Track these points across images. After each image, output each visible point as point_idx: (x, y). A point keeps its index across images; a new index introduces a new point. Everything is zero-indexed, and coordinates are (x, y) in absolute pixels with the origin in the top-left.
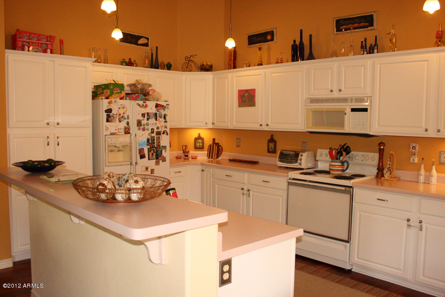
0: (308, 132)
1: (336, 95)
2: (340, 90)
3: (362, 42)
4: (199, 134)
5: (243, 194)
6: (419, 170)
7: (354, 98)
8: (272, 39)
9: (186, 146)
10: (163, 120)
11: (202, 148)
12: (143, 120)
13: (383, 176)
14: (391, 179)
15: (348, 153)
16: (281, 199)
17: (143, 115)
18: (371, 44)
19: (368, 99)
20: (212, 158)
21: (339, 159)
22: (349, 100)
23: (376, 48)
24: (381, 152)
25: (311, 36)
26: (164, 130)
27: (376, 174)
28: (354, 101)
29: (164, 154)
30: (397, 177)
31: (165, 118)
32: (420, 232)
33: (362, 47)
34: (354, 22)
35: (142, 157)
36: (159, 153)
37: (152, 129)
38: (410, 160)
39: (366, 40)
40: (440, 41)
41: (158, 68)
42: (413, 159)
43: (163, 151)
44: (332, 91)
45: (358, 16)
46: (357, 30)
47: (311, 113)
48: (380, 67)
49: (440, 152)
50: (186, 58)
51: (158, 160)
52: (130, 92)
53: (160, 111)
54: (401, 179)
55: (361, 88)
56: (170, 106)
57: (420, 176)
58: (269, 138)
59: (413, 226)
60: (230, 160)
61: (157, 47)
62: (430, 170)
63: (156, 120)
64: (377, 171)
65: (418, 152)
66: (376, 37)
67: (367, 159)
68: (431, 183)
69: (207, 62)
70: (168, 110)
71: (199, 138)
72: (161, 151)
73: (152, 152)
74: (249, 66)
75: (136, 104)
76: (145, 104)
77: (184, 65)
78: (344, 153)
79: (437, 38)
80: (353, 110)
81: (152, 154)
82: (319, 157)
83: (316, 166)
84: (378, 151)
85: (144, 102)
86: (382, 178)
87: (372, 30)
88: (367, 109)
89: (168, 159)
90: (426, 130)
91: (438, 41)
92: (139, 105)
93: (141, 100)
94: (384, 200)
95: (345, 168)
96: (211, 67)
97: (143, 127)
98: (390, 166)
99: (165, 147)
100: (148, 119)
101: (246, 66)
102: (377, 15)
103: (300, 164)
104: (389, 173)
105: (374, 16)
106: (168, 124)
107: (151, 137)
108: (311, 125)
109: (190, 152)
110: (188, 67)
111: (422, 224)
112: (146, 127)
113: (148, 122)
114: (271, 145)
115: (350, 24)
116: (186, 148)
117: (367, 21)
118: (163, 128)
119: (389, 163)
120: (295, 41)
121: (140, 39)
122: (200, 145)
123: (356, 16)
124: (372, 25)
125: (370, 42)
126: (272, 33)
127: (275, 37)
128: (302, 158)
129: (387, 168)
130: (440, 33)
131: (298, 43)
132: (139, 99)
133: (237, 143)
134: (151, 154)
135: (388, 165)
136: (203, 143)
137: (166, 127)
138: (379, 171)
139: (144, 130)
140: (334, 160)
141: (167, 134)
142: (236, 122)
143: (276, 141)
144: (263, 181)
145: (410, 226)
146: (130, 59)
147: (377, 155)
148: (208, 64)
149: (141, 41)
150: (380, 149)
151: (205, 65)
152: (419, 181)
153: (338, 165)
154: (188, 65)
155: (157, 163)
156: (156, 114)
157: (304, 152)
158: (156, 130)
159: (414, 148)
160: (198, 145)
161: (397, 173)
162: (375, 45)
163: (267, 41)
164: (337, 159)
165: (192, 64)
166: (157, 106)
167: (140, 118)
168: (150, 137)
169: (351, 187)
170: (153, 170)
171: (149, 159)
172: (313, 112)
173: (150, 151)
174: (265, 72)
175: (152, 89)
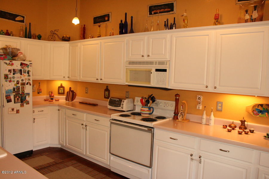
0: (127, 85)
1: (146, 59)
2: (148, 56)
3: (165, 22)
4: (61, 84)
5: (83, 128)
6: (202, 114)
7: (157, 62)
8: (108, 20)
9: (52, 92)
10: (27, 74)
11: (63, 94)
12: (10, 74)
13: (177, 119)
14: (183, 121)
15: (154, 101)
16: (106, 133)
17: (10, 71)
18: (171, 23)
19: (167, 62)
20: (68, 101)
21: (147, 106)
22: (154, 63)
23: (174, 26)
24: (177, 101)
25: (132, 17)
26: (27, 81)
27: (173, 117)
28: (157, 63)
29: (27, 98)
30: (188, 120)
31: (28, 73)
32: (199, 164)
33: (165, 25)
34: (161, 8)
35: (9, 101)
36: (23, 98)
37: (17, 81)
38: (196, 107)
39: (167, 20)
40: (217, 21)
41: (31, 38)
42: (199, 107)
43: (27, 97)
44: (143, 56)
45: (164, 4)
46: (163, 14)
47: (129, 72)
48: (176, 39)
49: (217, 102)
50: (51, 31)
51: (22, 103)
52: (3, 54)
53: (24, 68)
54: (190, 120)
55: (163, 54)
56: (33, 65)
57: (202, 119)
58: (105, 88)
59: (195, 160)
60: (80, 103)
61: (30, 23)
62: (210, 115)
63: (21, 74)
64: (174, 115)
65: (202, 101)
66: (174, 18)
67: (168, 105)
68: (210, 125)
69: (67, 35)
70: (31, 67)
71: (61, 86)
72: (25, 97)
73: (18, 97)
74: (93, 38)
75: (3, 63)
76: (11, 63)
77: (50, 36)
78: (151, 101)
79: (215, 19)
80: (157, 70)
81: (18, 99)
82: (136, 102)
83: (134, 109)
84: (175, 100)
85: (10, 62)
86: (177, 120)
87: (173, 13)
88: (166, 70)
89: (31, 103)
90: (207, 87)
91: (216, 21)
92: (6, 64)
93: (9, 60)
94: (175, 139)
95: (151, 112)
96: (69, 38)
97: (9, 79)
98: (182, 112)
99: (28, 94)
100: (14, 74)
101: (91, 38)
102: (176, 3)
103: (122, 108)
104: (181, 116)
105: (174, 4)
106: (31, 78)
107: (17, 87)
108: (129, 80)
109: (55, 96)
110: (53, 38)
111: (201, 158)
112: (12, 79)
113: (14, 76)
114: (107, 93)
115: (158, 9)
116: (52, 94)
117: (170, 7)
118: (27, 80)
119: (181, 109)
120: (121, 21)
121: (17, 17)
122: (62, 92)
123: (162, 4)
124: (173, 10)
125: (171, 21)
126: (108, 16)
127: (110, 19)
128: (124, 103)
129: (180, 113)
130: (217, 16)
131: (123, 22)
132: (7, 59)
133: (86, 90)
134: (16, 99)
135: (181, 111)
136: (64, 90)
137: (29, 80)
138: (175, 115)
139: (10, 81)
140: (144, 106)
141: (30, 85)
142: (82, 77)
143: (109, 90)
144: (95, 120)
145: (193, 159)
146: (7, 30)
147: (174, 103)
148: (67, 36)
149: (18, 19)
150: (176, 99)
151: (65, 37)
152: (202, 123)
153: (147, 110)
154: (53, 37)
155: (22, 105)
156: (21, 70)
157: (125, 99)
158: (20, 82)
159: (199, 99)
160: (60, 91)
161: (188, 116)
162: (174, 24)
163: (105, 21)
164: (146, 106)
165: (56, 36)
166: (22, 64)
167: (7, 73)
168: (15, 87)
169: (152, 128)
170: (19, 110)
171: (15, 103)
172: (130, 71)
173: (16, 97)
174: (101, 42)
175: (19, 53)
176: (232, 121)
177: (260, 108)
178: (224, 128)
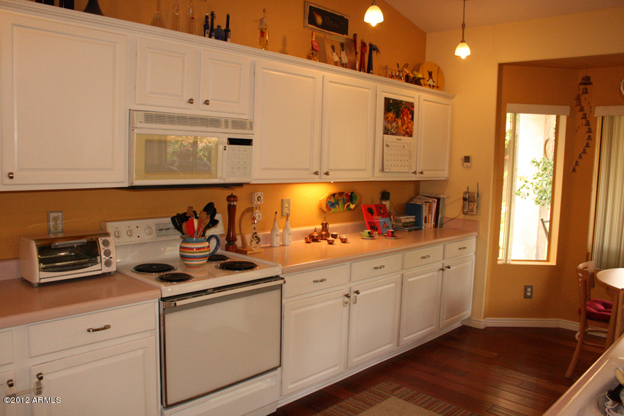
176: (313, 228)
177: (333, 200)
178: (307, 242)
